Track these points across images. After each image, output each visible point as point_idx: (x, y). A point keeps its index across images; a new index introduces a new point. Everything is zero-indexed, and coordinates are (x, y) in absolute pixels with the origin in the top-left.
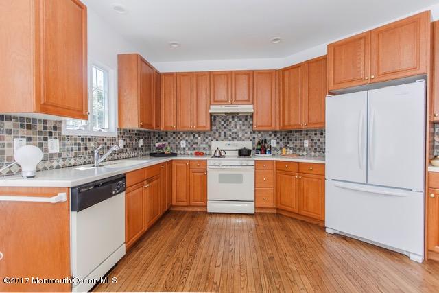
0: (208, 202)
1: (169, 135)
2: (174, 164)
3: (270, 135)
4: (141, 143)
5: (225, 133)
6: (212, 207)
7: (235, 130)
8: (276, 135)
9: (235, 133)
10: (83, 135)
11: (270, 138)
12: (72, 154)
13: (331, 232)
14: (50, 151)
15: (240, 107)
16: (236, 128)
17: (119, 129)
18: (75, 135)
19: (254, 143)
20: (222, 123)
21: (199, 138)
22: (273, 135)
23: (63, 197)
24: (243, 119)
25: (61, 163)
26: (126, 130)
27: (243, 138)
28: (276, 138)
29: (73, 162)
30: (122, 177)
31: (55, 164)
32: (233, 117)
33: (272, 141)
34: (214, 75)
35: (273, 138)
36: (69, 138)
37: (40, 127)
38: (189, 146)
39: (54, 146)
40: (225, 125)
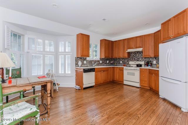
0: (124, 81)
1: (117, 59)
2: (115, 68)
3: (153, 59)
4: (108, 62)
5: (135, 58)
6: (125, 83)
7: (138, 57)
8: (156, 59)
9: (138, 58)
10: (91, 60)
11: (153, 60)
12: (88, 64)
13: (161, 97)
14: (84, 63)
15: (138, 49)
16: (139, 56)
17: (100, 58)
18: (89, 60)
19: (145, 62)
20: (134, 55)
21: (126, 60)
22: (154, 59)
23: (82, 70)
24: (142, 53)
25: (86, 65)
26: (102, 58)
27: (142, 60)
28: (156, 60)
29: (89, 65)
30: (94, 69)
31: (85, 66)
32: (138, 53)
33: (154, 61)
34: (129, 39)
35: (154, 60)
36: (88, 61)
37: (83, 59)
38: (123, 63)
39: (85, 62)
40: (135, 56)
